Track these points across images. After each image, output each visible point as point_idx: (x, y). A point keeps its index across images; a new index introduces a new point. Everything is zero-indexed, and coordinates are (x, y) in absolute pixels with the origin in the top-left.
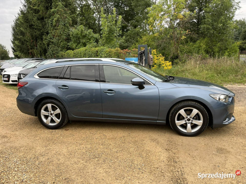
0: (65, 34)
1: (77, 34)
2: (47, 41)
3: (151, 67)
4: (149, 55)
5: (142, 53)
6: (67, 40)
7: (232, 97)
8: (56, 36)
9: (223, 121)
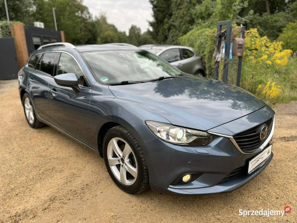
0: (190, 15)
1: (201, 13)
2: (168, 24)
3: (242, 60)
4: (236, 38)
5: (221, 35)
6: (192, 22)
7: (222, 138)
8: (179, 19)
9: (171, 185)
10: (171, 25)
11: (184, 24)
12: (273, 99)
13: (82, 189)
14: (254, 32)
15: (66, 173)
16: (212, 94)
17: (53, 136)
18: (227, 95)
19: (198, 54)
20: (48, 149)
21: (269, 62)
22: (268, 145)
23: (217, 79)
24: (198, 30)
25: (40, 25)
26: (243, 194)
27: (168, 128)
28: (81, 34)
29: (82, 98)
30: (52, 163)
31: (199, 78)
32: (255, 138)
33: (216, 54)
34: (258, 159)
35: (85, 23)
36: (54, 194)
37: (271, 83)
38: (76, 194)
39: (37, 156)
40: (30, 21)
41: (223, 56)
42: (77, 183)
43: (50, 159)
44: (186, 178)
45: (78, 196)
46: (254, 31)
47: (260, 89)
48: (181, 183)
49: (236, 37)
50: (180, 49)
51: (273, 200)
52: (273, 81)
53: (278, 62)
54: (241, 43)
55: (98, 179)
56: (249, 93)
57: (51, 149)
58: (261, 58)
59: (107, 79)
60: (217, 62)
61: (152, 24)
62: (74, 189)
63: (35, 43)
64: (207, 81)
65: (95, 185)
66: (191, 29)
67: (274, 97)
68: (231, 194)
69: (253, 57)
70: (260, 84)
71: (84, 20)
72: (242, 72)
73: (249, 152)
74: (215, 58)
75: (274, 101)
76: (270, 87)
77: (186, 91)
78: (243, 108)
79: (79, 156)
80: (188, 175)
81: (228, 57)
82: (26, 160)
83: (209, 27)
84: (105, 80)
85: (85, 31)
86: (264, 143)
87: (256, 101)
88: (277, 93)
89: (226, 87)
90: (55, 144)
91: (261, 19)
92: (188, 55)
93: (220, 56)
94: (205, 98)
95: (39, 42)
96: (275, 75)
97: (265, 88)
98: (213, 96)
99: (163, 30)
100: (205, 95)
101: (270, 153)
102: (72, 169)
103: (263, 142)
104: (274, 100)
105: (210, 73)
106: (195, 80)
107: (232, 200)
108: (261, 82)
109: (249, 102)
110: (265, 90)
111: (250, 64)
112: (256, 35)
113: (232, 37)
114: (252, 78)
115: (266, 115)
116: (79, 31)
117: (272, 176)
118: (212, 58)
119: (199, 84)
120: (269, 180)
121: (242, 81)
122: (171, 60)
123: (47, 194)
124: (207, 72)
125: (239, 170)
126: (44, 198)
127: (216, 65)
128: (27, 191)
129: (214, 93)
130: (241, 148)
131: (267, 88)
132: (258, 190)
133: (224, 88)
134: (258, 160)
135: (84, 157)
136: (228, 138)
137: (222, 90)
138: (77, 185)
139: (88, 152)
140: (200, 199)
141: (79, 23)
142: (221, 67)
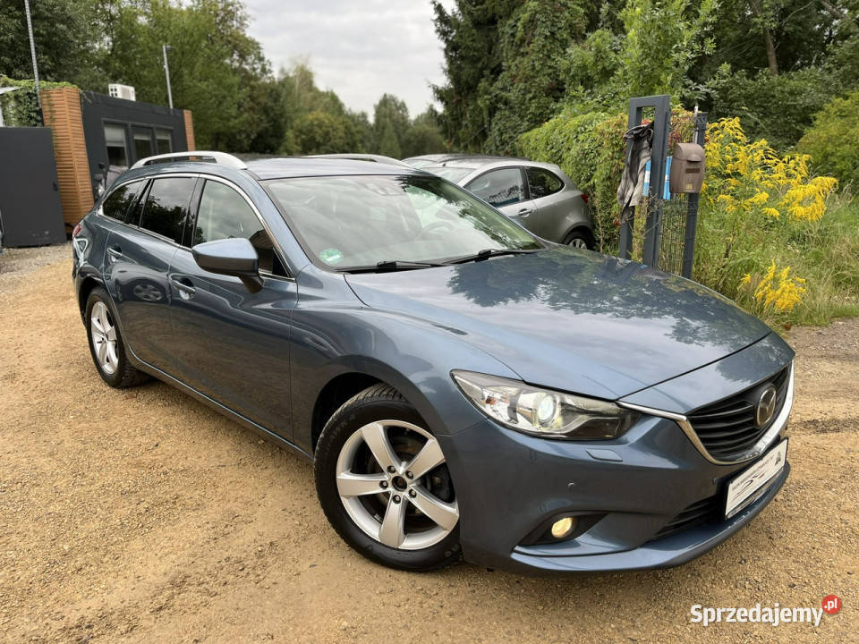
0: (550, 71)
1: (584, 67)
2: (490, 97)
3: (697, 204)
4: (680, 144)
5: (641, 135)
6: (557, 91)
7: (659, 419)
8: (520, 81)
9: (520, 545)
10: (498, 99)
11: (534, 97)
12: (784, 314)
13: (260, 555)
14: (731, 129)
15: (214, 512)
16: (616, 298)
17: (168, 409)
18: (658, 302)
19: (576, 183)
20: (157, 445)
21: (774, 212)
22: (777, 441)
23: (628, 257)
24: (575, 115)
25: (124, 92)
26: (699, 575)
27: (512, 390)
28: (239, 121)
29: (268, 306)
30: (171, 483)
31: (577, 254)
32: (745, 420)
33: (627, 188)
34: (750, 479)
35: (253, 88)
36: (182, 569)
37: (779, 268)
38: (243, 569)
39: (128, 464)
40: (94, 79)
41: (646, 194)
42: (244, 541)
43: (165, 473)
44: (562, 527)
45: (248, 574)
46: (732, 125)
47: (749, 284)
48: (546, 539)
49: (680, 139)
50: (522, 169)
51: (779, 590)
52: (784, 263)
53: (799, 210)
54: (694, 157)
55: (301, 528)
56: (718, 295)
57: (167, 446)
58: (750, 200)
59: (338, 256)
60: (629, 209)
61: (441, 95)
62: (235, 555)
63: (109, 145)
64: (598, 261)
65: (294, 545)
66: (553, 112)
67: (787, 308)
68: (666, 574)
69: (728, 197)
70: (747, 272)
71: (248, 78)
72: (697, 237)
73: (728, 457)
74: (623, 198)
75: (787, 319)
76: (776, 280)
77: (541, 289)
78: (707, 340)
79: (245, 465)
80: (565, 519)
81: (660, 196)
82: (98, 475)
83: (606, 108)
84: (334, 258)
85: (252, 109)
86: (768, 434)
87: (740, 320)
88: (796, 297)
89: (655, 278)
90: (175, 432)
91: (752, 86)
92: (546, 186)
93: (637, 192)
94: (596, 311)
95: (121, 142)
96: (790, 247)
97: (762, 284)
98: (618, 305)
99: (473, 110)
100: (594, 303)
101: (782, 464)
102: (229, 501)
103: (764, 433)
104: (786, 316)
105: (607, 237)
106: (565, 258)
107: (670, 589)
108: (749, 267)
109: (720, 321)
110: (762, 289)
111: (721, 214)
112: (737, 135)
113: (670, 139)
114: (726, 256)
115: (770, 360)
116: (233, 112)
117: (778, 526)
118: (613, 197)
119: (578, 269)
120: (770, 538)
121: (698, 264)
122: (497, 200)
123: (163, 568)
124: (600, 235)
125: (702, 506)
126: (155, 578)
127: (626, 216)
128: (106, 559)
129: (621, 294)
130: (708, 448)
131: (766, 285)
132: (740, 563)
133: (650, 281)
134: (752, 481)
135: (259, 468)
136: (675, 421)
137: (643, 286)
138: (243, 545)
139: (270, 454)
140: (582, 587)
141: (236, 89)
142: (640, 222)
